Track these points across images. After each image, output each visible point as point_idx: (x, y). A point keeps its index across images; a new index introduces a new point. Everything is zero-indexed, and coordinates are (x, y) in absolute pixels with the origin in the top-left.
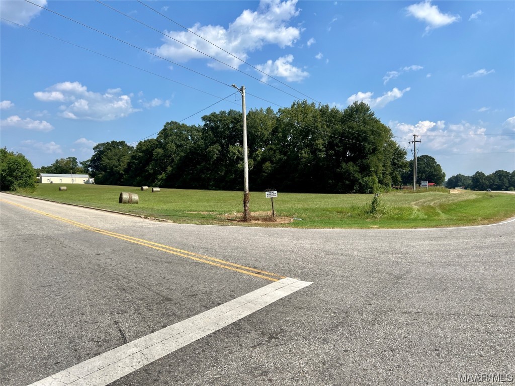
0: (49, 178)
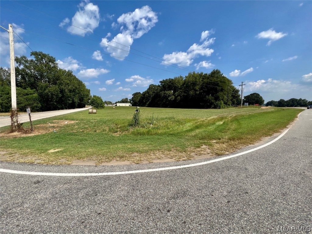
0: (119, 104)
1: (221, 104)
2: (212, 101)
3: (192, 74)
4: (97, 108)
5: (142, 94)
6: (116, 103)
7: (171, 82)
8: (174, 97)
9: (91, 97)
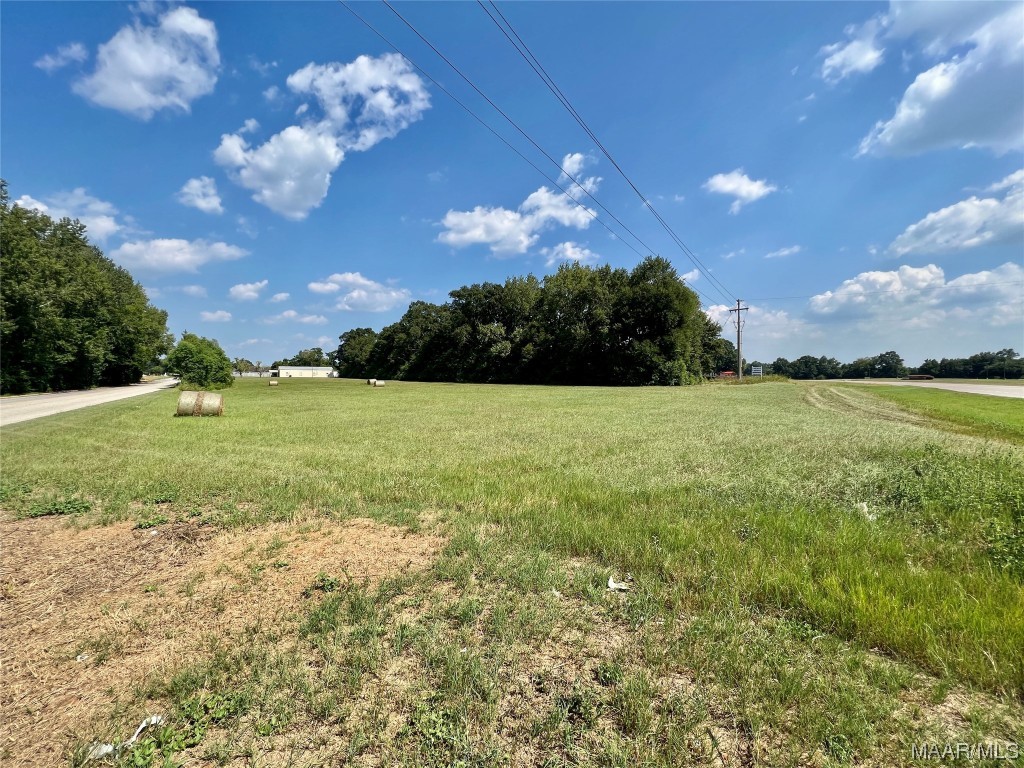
0: (287, 371)
2: (655, 359)
4: (201, 385)
5: (381, 335)
6: (275, 366)
7: (493, 295)
8: (508, 345)
9: (171, 339)
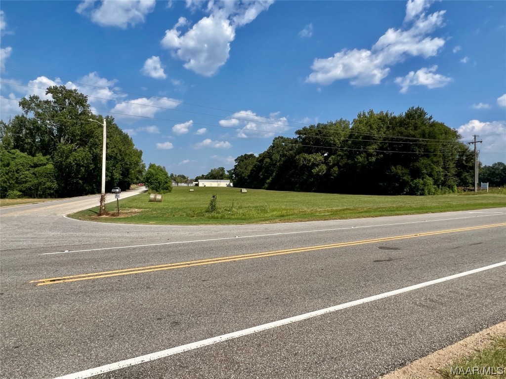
0: (203, 183)
1: (425, 184)
2: (405, 178)
3: (367, 114)
4: (157, 191)
5: (258, 158)
6: (196, 180)
7: (320, 133)
8: (324, 167)
9: (144, 167)
